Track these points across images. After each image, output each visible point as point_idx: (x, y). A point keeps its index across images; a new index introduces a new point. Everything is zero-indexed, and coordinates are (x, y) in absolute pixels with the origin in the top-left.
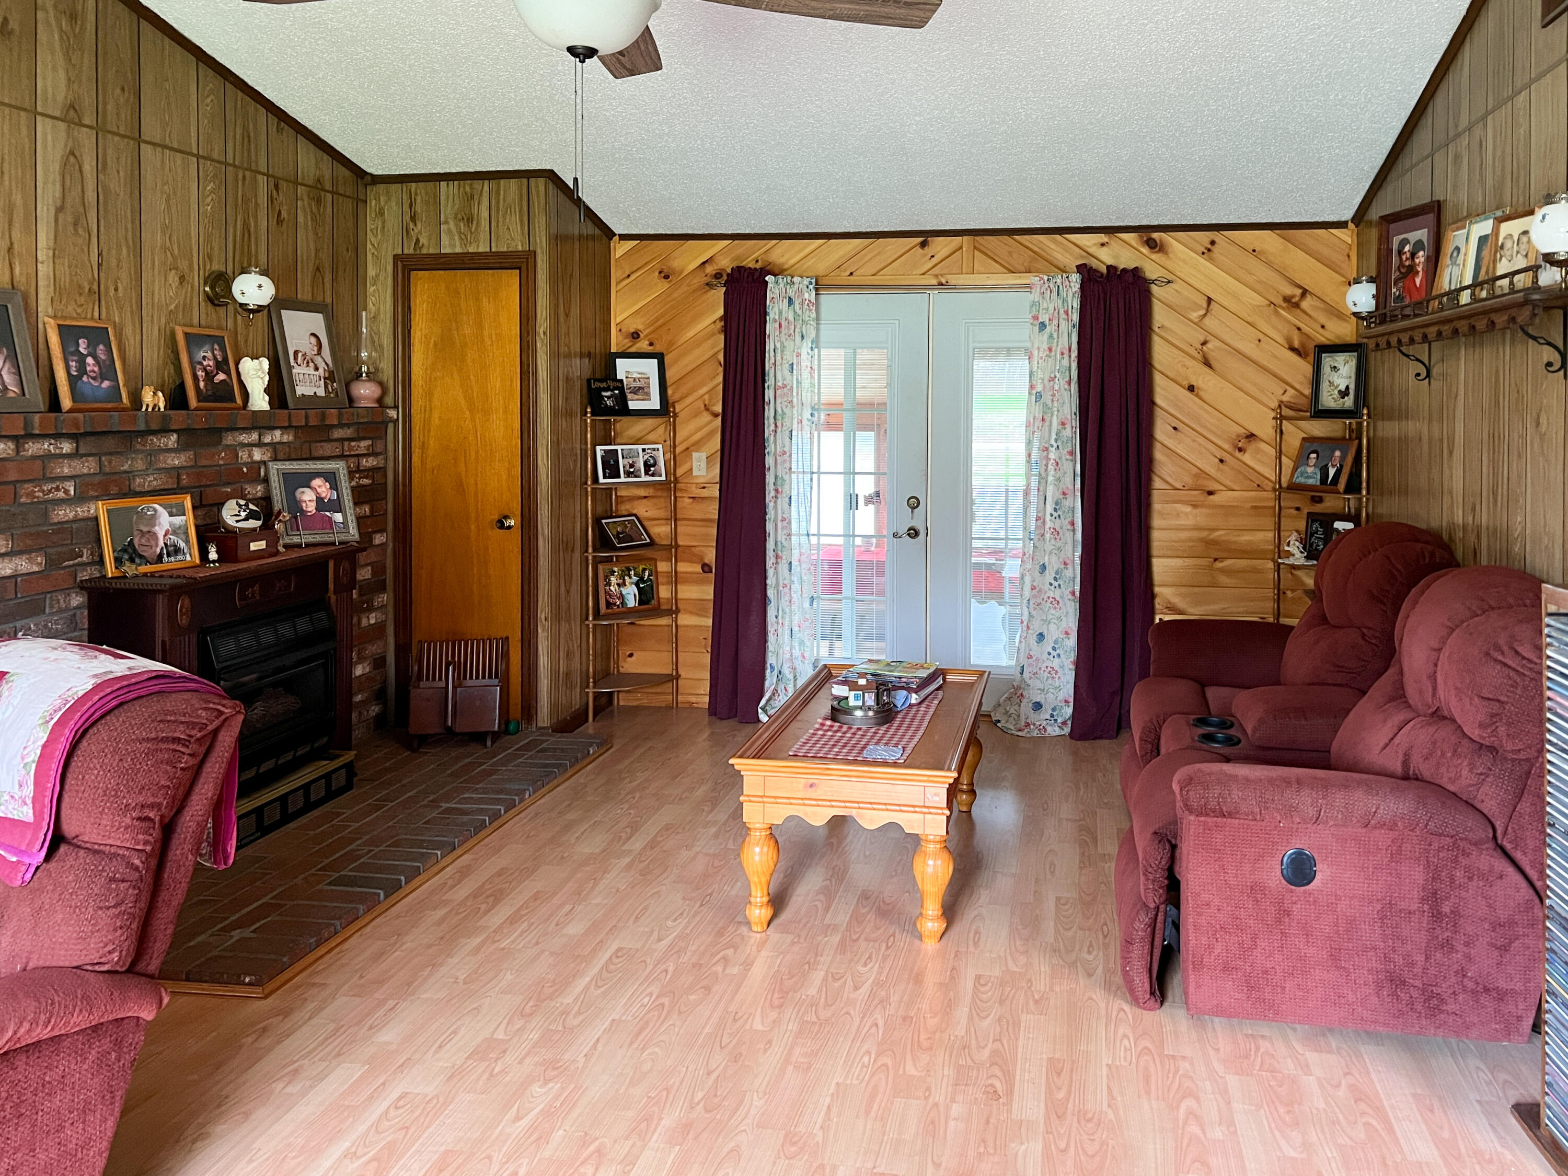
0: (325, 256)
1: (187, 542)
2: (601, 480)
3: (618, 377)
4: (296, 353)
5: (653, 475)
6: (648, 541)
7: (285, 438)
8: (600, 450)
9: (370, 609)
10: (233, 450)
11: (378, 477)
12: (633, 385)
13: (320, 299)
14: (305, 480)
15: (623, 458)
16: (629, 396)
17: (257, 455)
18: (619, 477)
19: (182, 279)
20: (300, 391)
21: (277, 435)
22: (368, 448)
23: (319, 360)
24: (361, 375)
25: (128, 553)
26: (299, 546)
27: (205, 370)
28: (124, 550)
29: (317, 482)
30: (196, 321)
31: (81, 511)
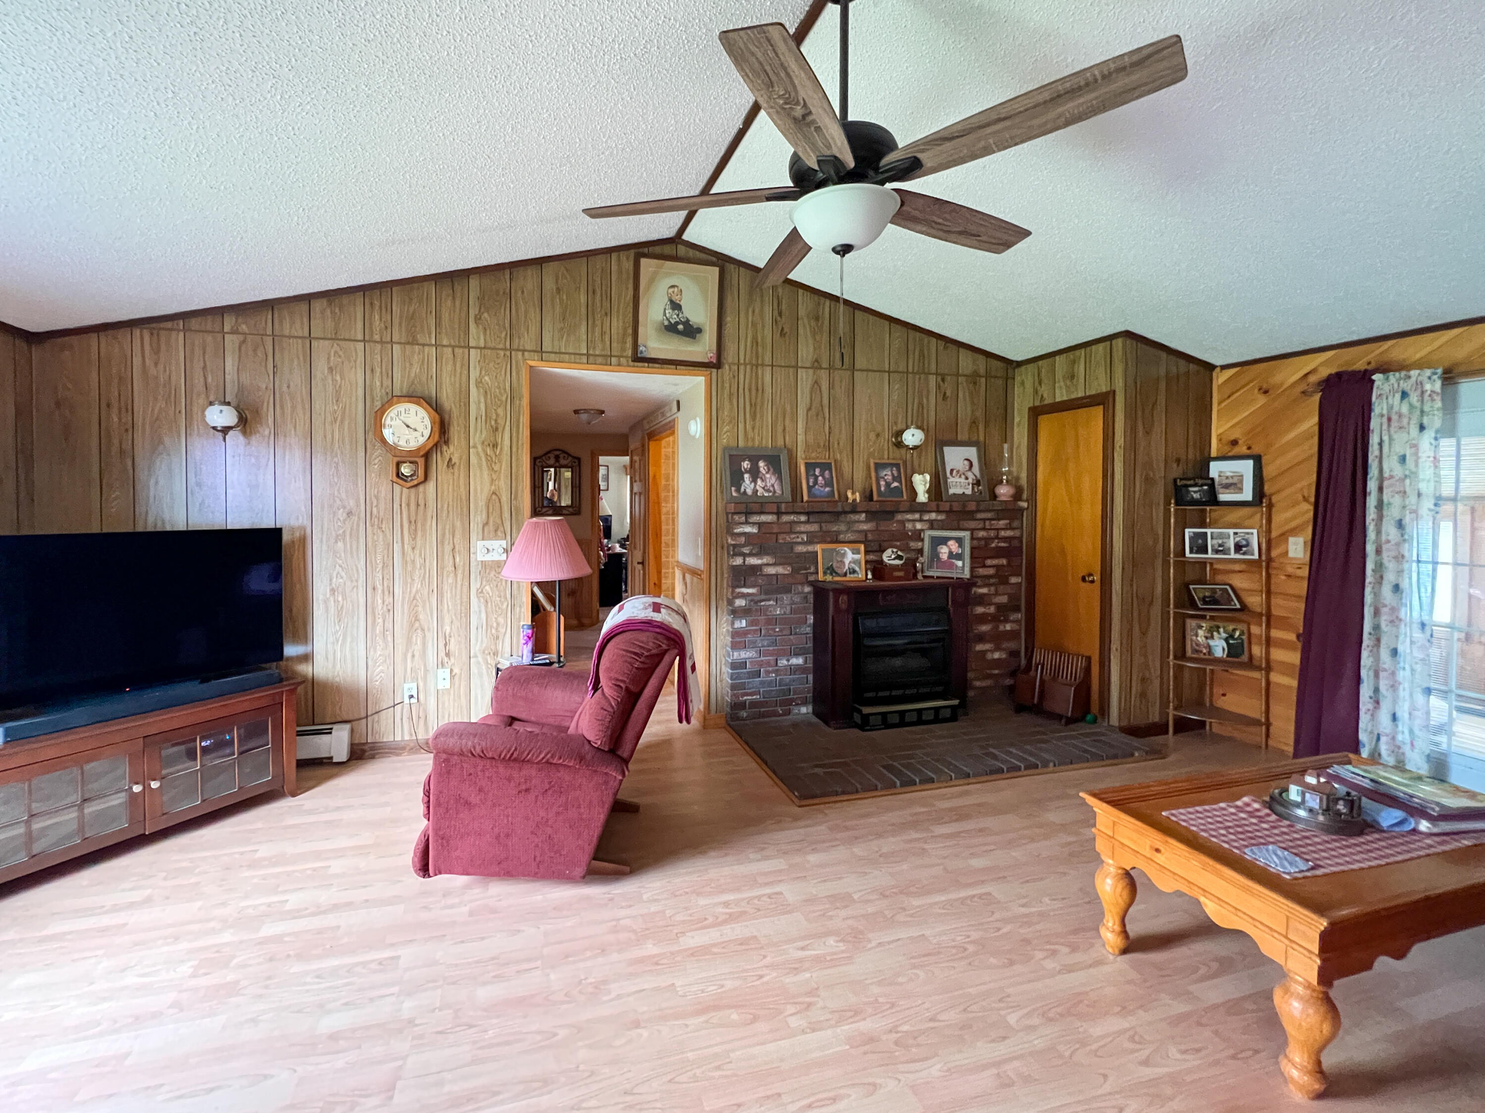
0: (979, 413)
1: (860, 568)
2: (1188, 554)
3: (1211, 475)
4: (952, 471)
5: (1244, 554)
6: (1238, 606)
7: (939, 518)
8: (1188, 532)
9: (1007, 621)
10: (903, 522)
11: (1016, 543)
12: (1225, 481)
13: (974, 439)
14: (944, 541)
15: (1212, 538)
16: (1221, 490)
17: (919, 526)
18: (1206, 552)
19: (878, 435)
20: (952, 491)
21: (933, 516)
22: (1006, 525)
23: (970, 474)
24: (1002, 482)
25: (831, 570)
26: (932, 577)
27: (885, 481)
28: (828, 569)
29: (951, 543)
30: (886, 456)
31: (810, 548)
